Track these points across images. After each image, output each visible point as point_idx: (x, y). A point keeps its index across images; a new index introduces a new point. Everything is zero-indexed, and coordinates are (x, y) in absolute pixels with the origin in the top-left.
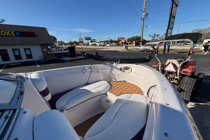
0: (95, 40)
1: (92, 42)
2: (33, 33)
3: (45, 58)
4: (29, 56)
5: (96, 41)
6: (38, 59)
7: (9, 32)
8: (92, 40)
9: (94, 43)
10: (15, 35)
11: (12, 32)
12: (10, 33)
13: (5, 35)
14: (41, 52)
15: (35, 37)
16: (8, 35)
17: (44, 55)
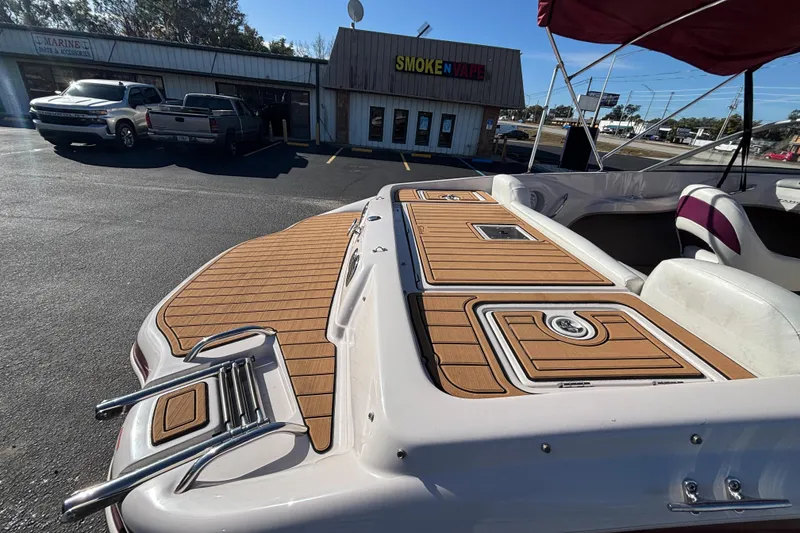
0: (634, 110)
1: (617, 116)
2: (482, 68)
3: (480, 152)
4: (446, 139)
5: (638, 116)
6: (461, 152)
7: (432, 61)
8: (620, 108)
9: (625, 124)
10: (440, 73)
11: (437, 62)
12: (433, 65)
13: (421, 71)
14: (477, 133)
15: (482, 80)
16: (426, 71)
17: (480, 142)
